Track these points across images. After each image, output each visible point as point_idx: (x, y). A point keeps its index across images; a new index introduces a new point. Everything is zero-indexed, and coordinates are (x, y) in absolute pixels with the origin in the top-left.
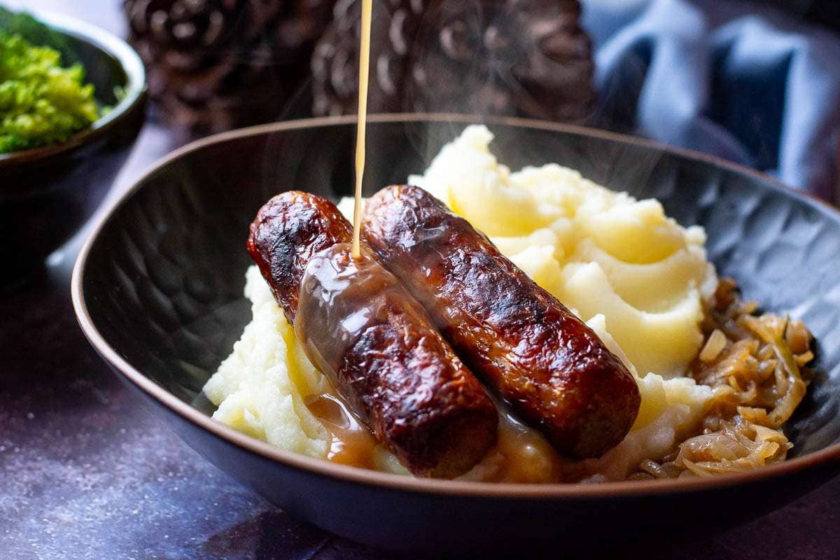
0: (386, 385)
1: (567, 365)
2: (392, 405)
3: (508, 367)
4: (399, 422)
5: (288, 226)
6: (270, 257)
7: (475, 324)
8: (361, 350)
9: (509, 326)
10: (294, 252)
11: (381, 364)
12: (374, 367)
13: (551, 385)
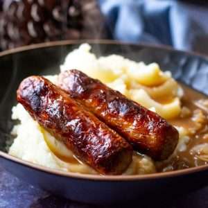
0: (91, 144)
1: (154, 127)
2: (96, 150)
3: (131, 131)
4: (99, 156)
5: (36, 89)
6: (30, 102)
7: (114, 117)
8: (78, 132)
9: (128, 116)
10: (40, 99)
11: (87, 136)
12: (84, 138)
13: (150, 135)
